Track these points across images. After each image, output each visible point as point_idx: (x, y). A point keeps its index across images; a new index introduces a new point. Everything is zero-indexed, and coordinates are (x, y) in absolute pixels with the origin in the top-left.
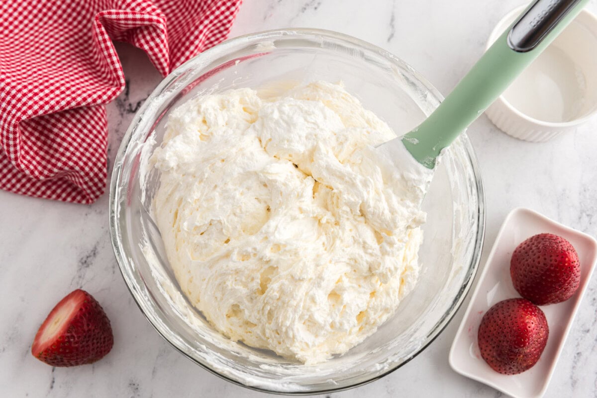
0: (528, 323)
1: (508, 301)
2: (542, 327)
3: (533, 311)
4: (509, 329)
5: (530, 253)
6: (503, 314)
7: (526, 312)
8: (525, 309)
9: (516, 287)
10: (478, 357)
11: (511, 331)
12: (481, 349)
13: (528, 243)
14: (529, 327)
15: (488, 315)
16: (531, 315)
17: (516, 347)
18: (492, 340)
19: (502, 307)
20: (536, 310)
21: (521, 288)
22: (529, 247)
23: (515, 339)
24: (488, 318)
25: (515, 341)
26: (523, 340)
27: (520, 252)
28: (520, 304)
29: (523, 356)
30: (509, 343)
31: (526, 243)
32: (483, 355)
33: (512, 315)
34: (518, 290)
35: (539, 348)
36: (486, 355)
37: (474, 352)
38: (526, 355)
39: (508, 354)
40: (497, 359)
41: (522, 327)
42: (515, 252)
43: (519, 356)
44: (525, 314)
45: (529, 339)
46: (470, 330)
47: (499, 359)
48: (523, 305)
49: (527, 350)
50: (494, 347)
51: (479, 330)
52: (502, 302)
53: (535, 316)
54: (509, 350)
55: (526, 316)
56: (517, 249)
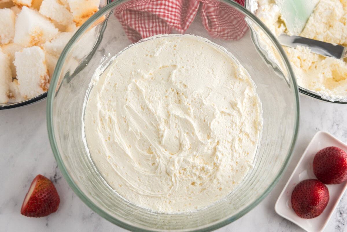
0: (319, 193)
1: (310, 180)
2: (326, 196)
3: (322, 187)
4: (309, 196)
5: (325, 157)
6: (306, 187)
7: (319, 188)
8: (319, 186)
9: (315, 173)
10: (290, 207)
11: (310, 197)
12: (292, 203)
13: (324, 151)
14: (320, 196)
15: (298, 186)
16: (321, 189)
17: (312, 205)
18: (299, 200)
19: (306, 183)
20: (324, 187)
21: (318, 174)
22: (324, 153)
23: (311, 201)
24: (298, 188)
25: (311, 202)
26: (315, 202)
27: (319, 155)
28: (316, 183)
29: (314, 210)
30: (308, 203)
31: (323, 151)
32: (293, 207)
33: (311, 188)
34: (316, 175)
35: (323, 207)
36: (294, 207)
37: (289, 205)
38: (316, 210)
39: (306, 208)
40: (300, 210)
41: (316, 196)
42: (317, 154)
43: (312, 210)
44: (318, 189)
45: (319, 202)
46: (287, 193)
47: (301, 210)
48: (318, 183)
49: (317, 208)
50: (299, 204)
51: (292, 194)
52: (306, 180)
53: (323, 190)
54: (308, 206)
55: (319, 190)
56: (318, 153)
